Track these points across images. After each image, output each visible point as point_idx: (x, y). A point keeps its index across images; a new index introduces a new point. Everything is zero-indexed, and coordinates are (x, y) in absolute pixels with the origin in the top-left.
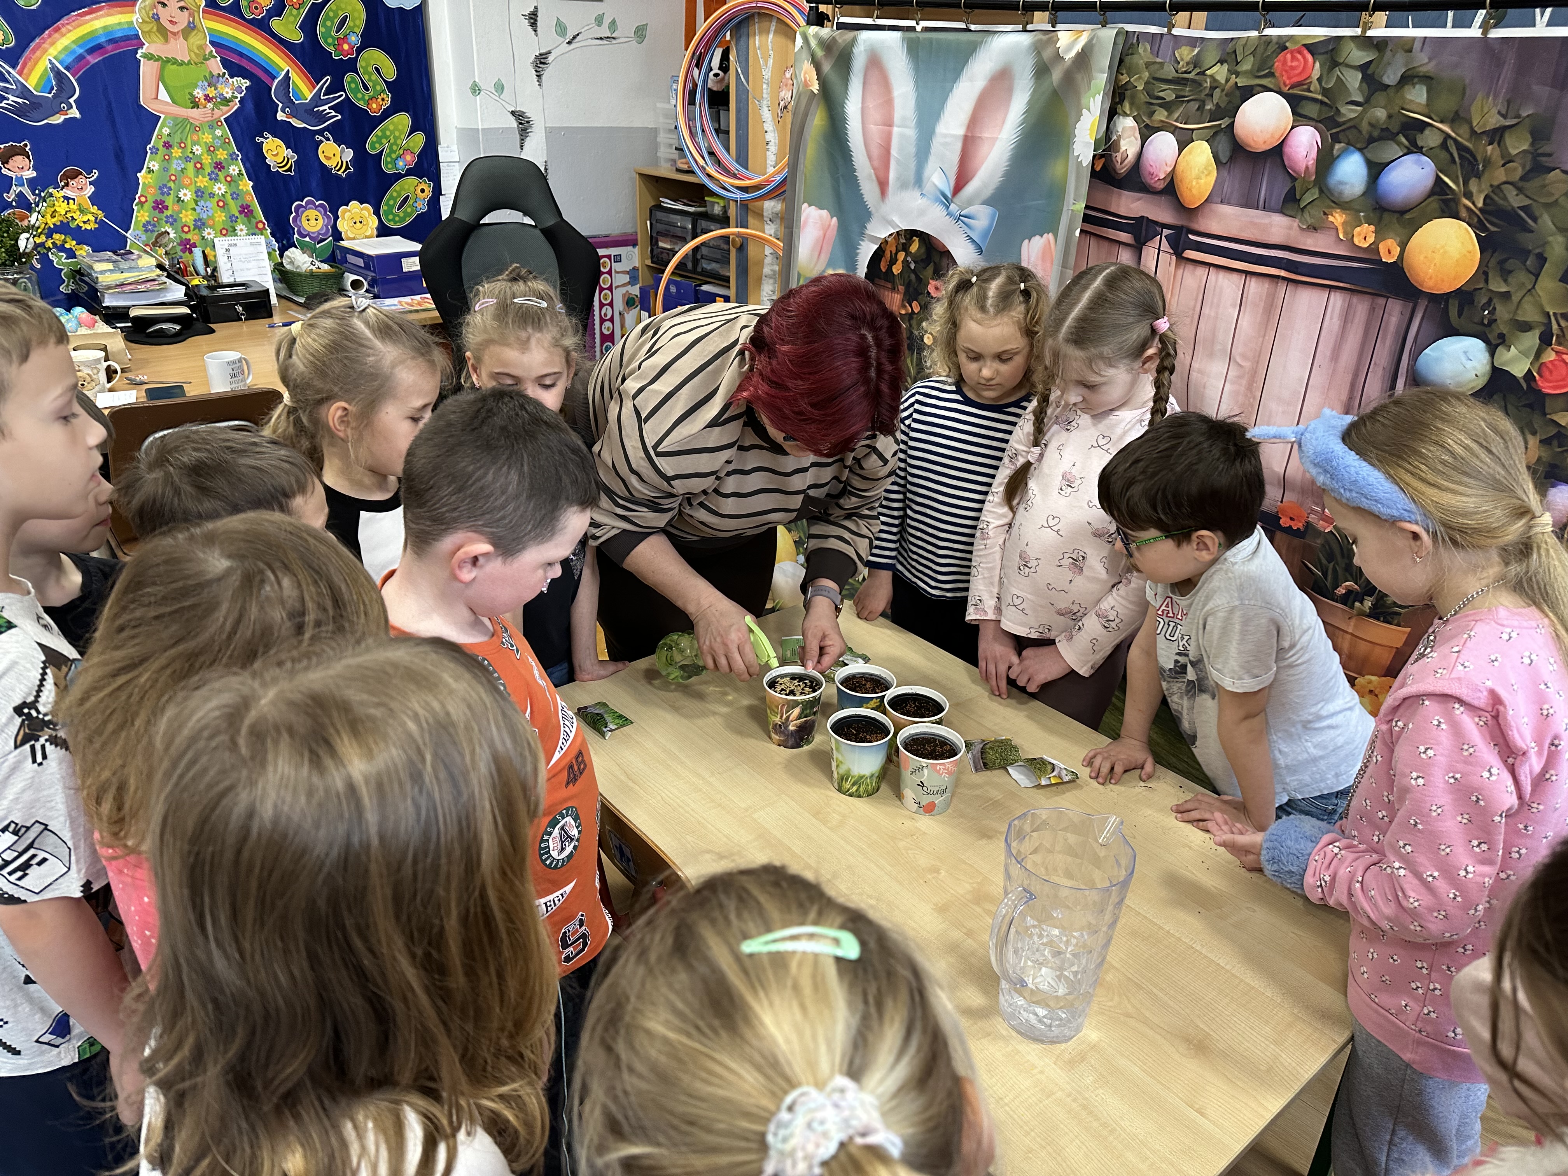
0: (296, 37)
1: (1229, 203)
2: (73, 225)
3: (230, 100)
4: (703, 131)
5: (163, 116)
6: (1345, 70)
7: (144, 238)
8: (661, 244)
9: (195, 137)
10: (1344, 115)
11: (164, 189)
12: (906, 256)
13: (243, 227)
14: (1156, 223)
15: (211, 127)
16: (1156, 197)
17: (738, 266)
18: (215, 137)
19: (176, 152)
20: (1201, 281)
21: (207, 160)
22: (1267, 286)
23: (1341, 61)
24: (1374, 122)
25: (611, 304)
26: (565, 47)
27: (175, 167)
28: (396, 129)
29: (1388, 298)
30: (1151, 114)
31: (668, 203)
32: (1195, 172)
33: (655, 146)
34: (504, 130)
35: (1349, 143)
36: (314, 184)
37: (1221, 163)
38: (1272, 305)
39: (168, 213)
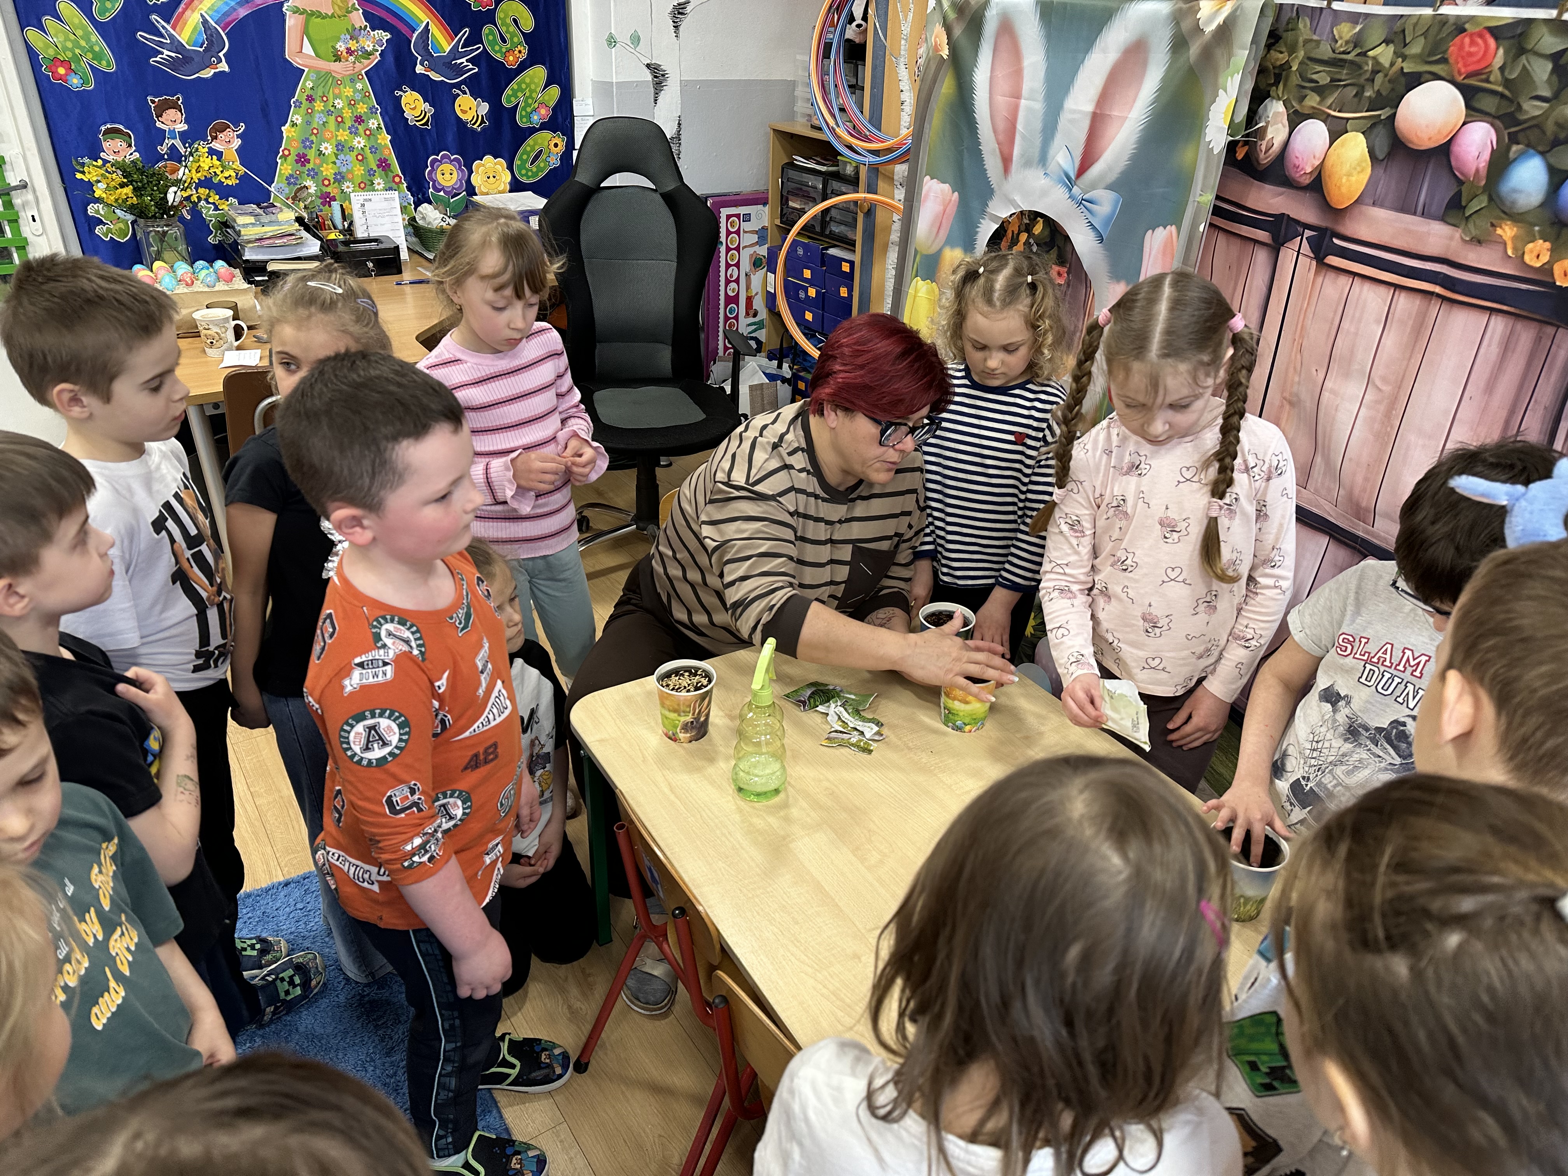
1: (1382, 206)
2: (216, 181)
3: (371, 53)
4: (836, 88)
5: (306, 70)
6: (1532, 58)
7: (287, 190)
8: (791, 204)
9: (337, 91)
10: (1526, 112)
11: (306, 143)
12: (1028, 237)
13: (381, 181)
14: (1297, 222)
15: (352, 81)
16: (1300, 193)
17: (864, 231)
18: (356, 91)
19: (319, 106)
20: (1342, 290)
21: (348, 114)
22: (1418, 302)
23: (1530, 47)
24: (1561, 121)
25: (737, 265)
27: (317, 121)
28: (532, 82)
29: (1558, 327)
30: (1302, 99)
31: (800, 161)
32: (1346, 168)
33: (793, 100)
34: (638, 84)
35: (1528, 145)
36: (450, 137)
37: (1377, 159)
38: (1422, 324)
39: (310, 166)
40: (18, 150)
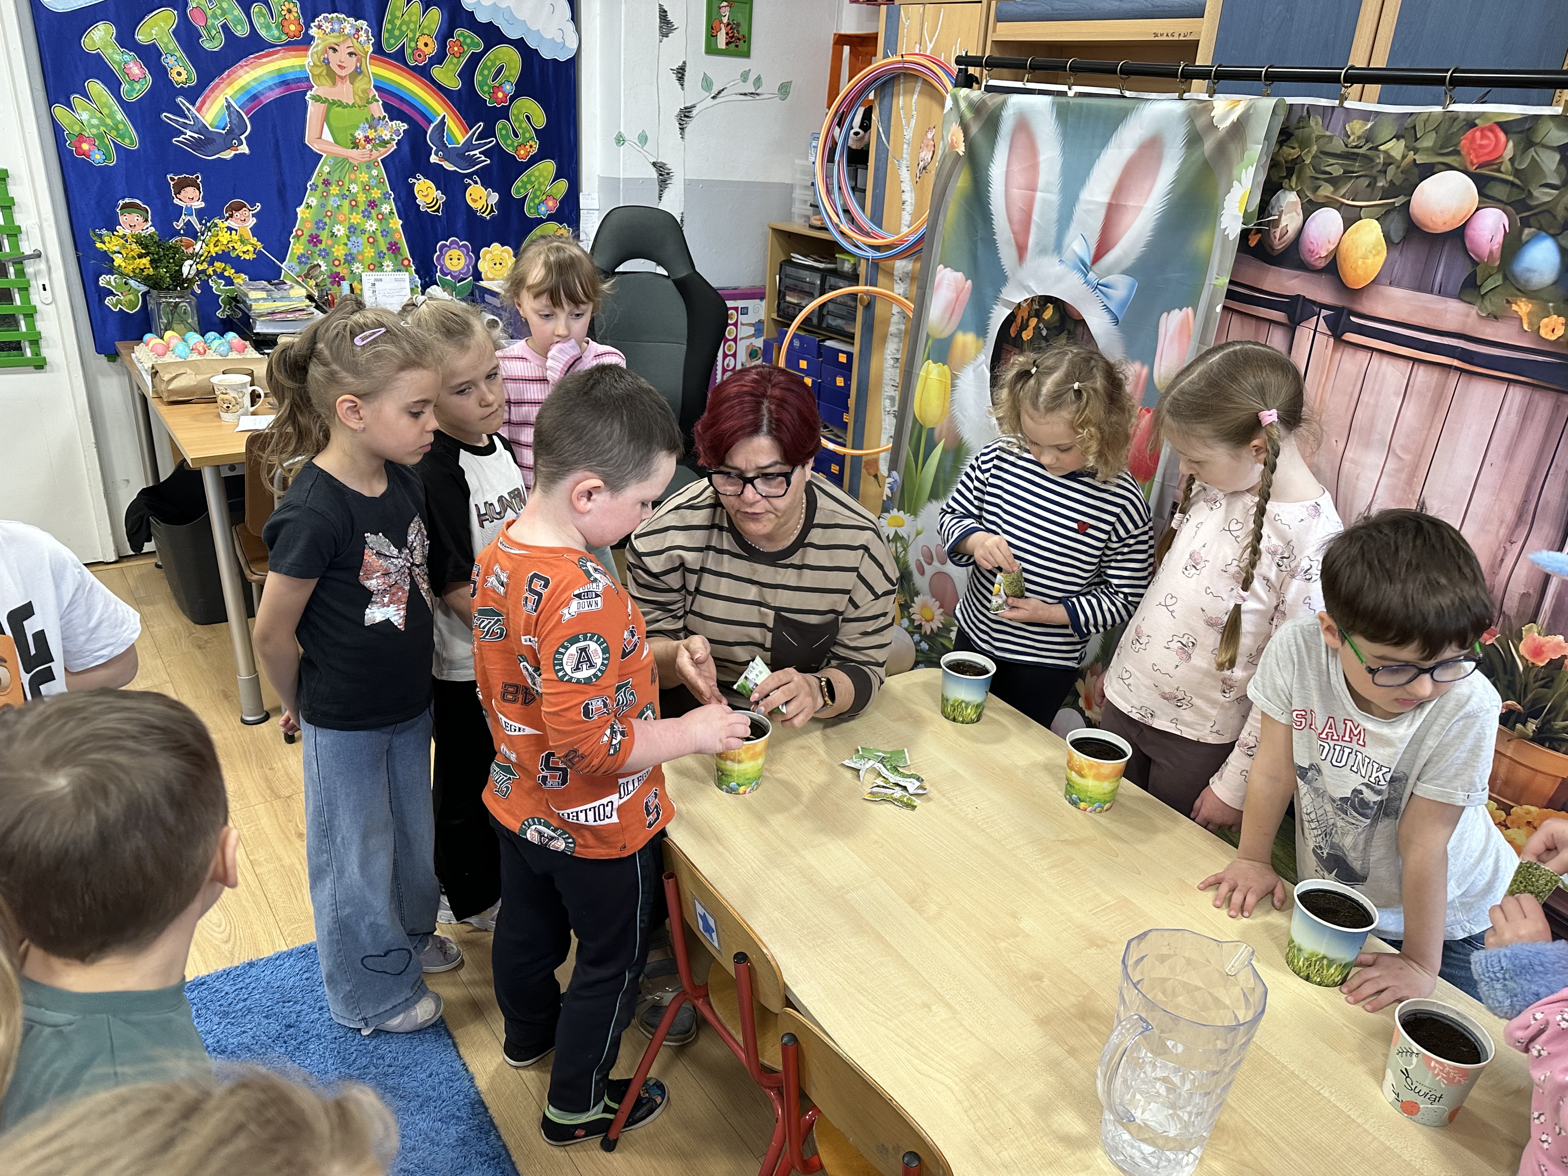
0: (454, 84)
1: (1399, 286)
2: (233, 255)
3: (387, 142)
4: (840, 188)
5: (324, 155)
6: (1540, 151)
7: (297, 269)
8: (788, 299)
9: (353, 176)
10: (1537, 198)
11: (320, 224)
12: (1038, 322)
13: (390, 263)
14: (1314, 303)
15: (368, 167)
16: (1315, 275)
17: (864, 324)
18: (371, 177)
19: (334, 190)
20: (1361, 366)
21: (362, 199)
22: (1436, 375)
23: (1538, 140)
25: (734, 355)
26: (709, 102)
27: (331, 203)
28: (541, 175)
30: (1316, 189)
31: (798, 259)
32: (1361, 251)
33: (791, 202)
34: (644, 181)
35: (1540, 228)
36: (460, 225)
37: (1393, 243)
38: (1441, 396)
39: (322, 246)
40: (35, 220)
